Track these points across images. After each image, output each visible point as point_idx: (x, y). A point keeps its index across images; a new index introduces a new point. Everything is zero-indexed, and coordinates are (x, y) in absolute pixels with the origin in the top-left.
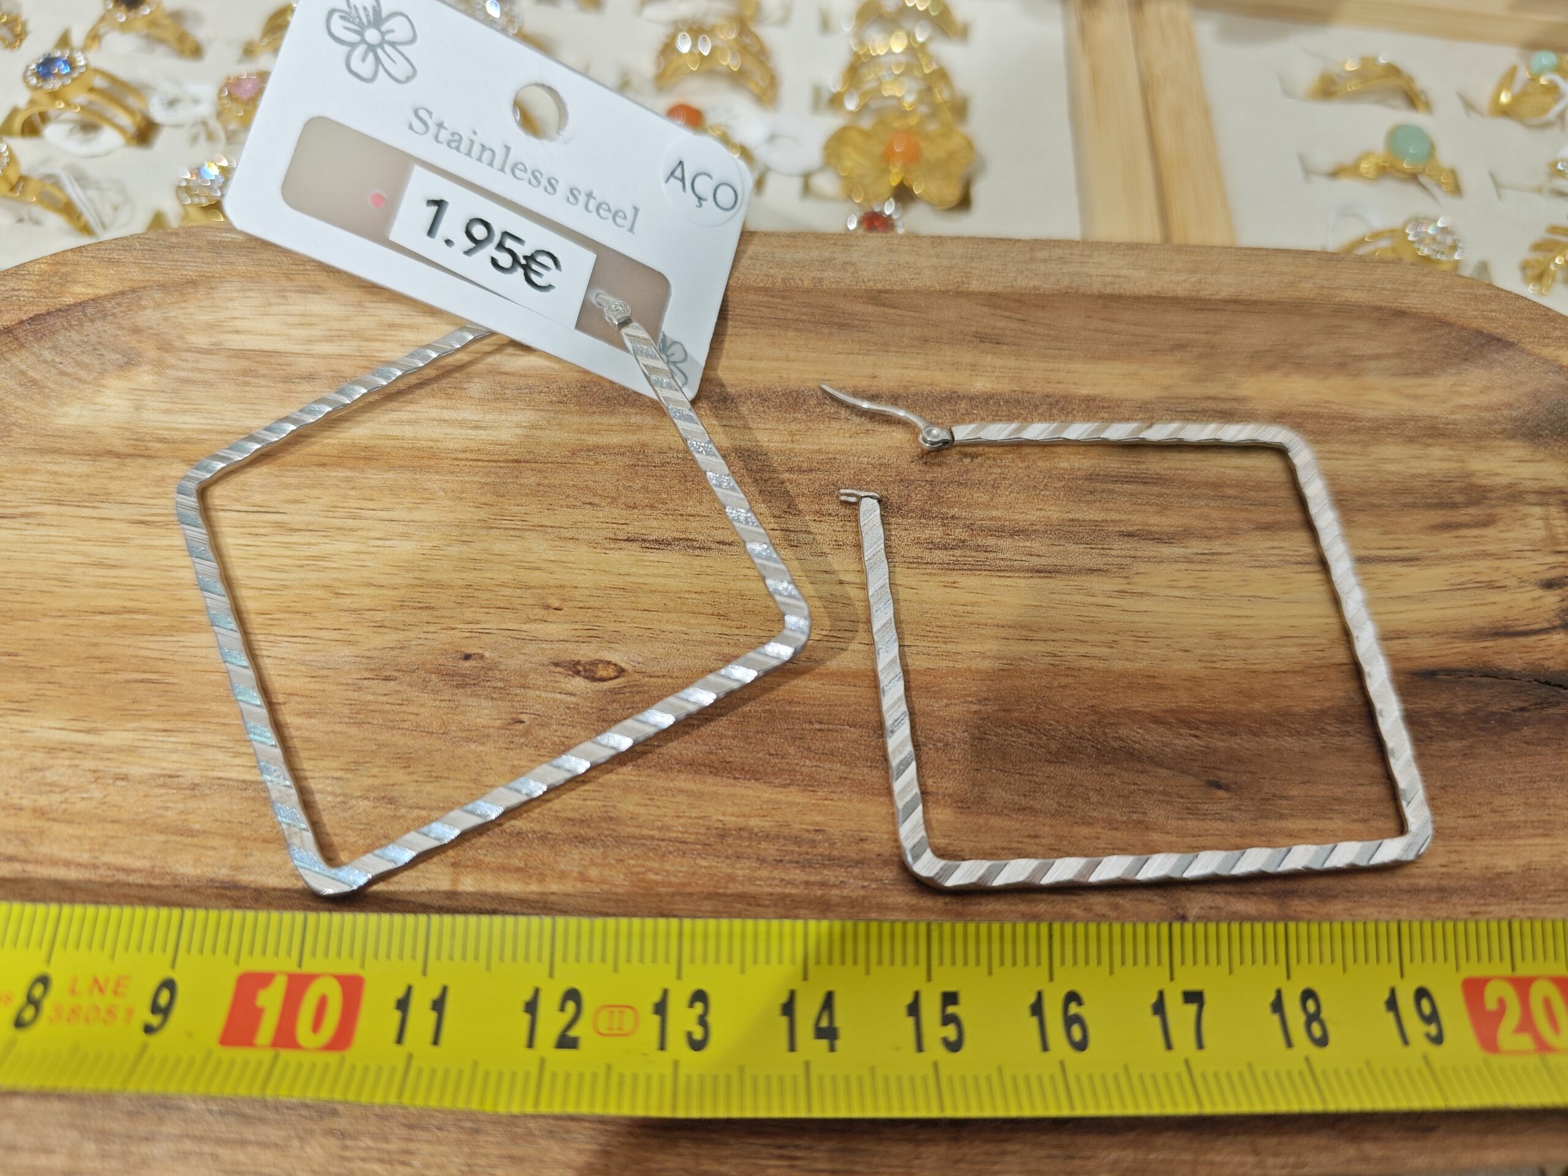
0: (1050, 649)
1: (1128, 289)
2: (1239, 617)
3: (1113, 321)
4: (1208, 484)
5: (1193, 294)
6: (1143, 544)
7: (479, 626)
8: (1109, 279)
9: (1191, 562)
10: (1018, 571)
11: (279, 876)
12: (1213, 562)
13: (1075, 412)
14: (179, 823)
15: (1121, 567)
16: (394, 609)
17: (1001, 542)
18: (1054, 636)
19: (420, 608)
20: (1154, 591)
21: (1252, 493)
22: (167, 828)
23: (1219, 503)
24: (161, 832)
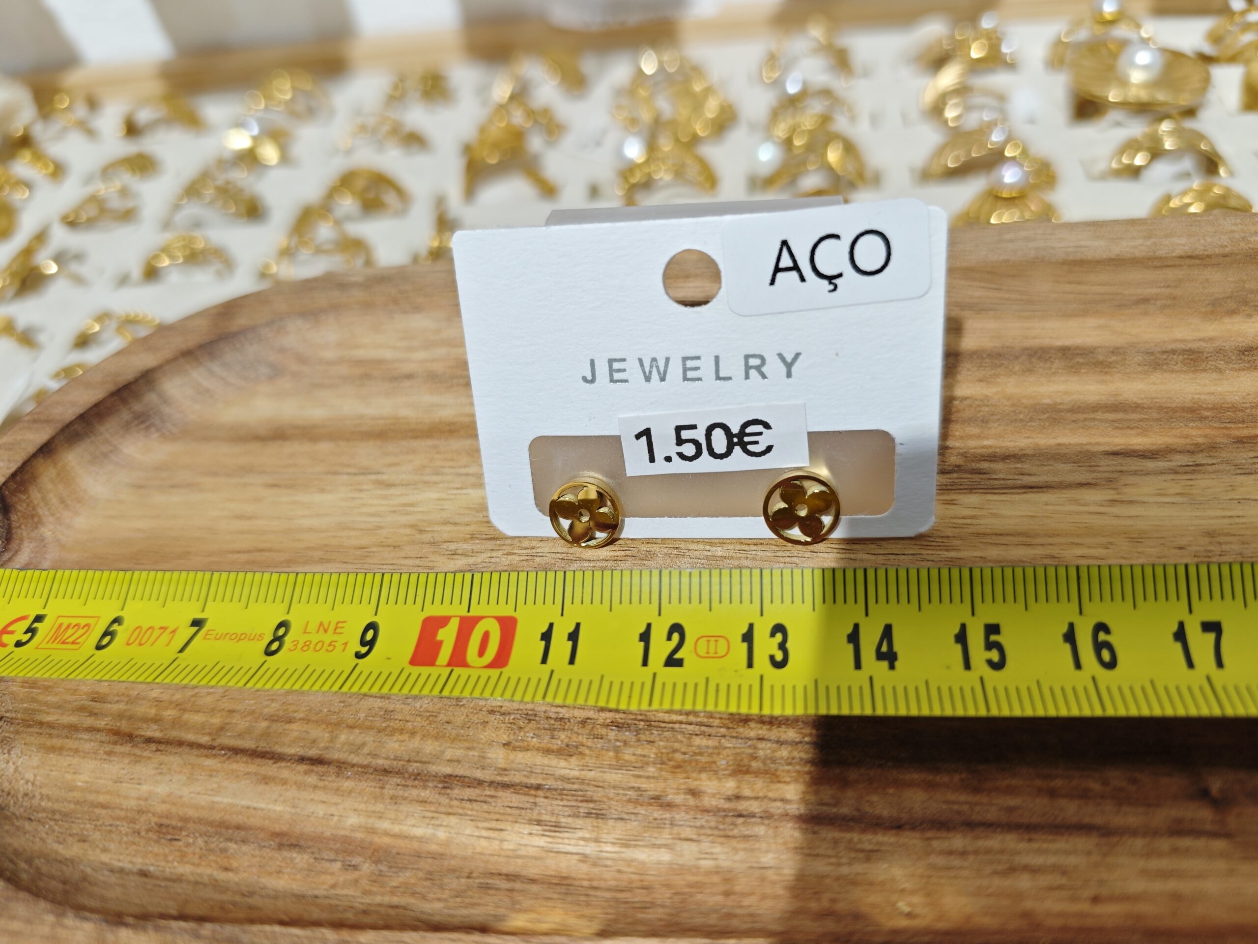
0: (1048, 552)
1: (1089, 255)
2: (1230, 517)
3: (1079, 283)
4: (1184, 409)
5: (1150, 254)
6: (1129, 460)
7: (534, 551)
8: (1071, 249)
9: (1176, 473)
10: (1012, 488)
11: (358, 755)
12: (1199, 472)
13: (1052, 360)
14: (281, 713)
15: (1110, 480)
16: (465, 540)
17: (994, 466)
18: (1051, 540)
19: (486, 539)
20: (1146, 499)
21: (1230, 413)
22: (272, 716)
23: (1198, 423)
24: (266, 719)
